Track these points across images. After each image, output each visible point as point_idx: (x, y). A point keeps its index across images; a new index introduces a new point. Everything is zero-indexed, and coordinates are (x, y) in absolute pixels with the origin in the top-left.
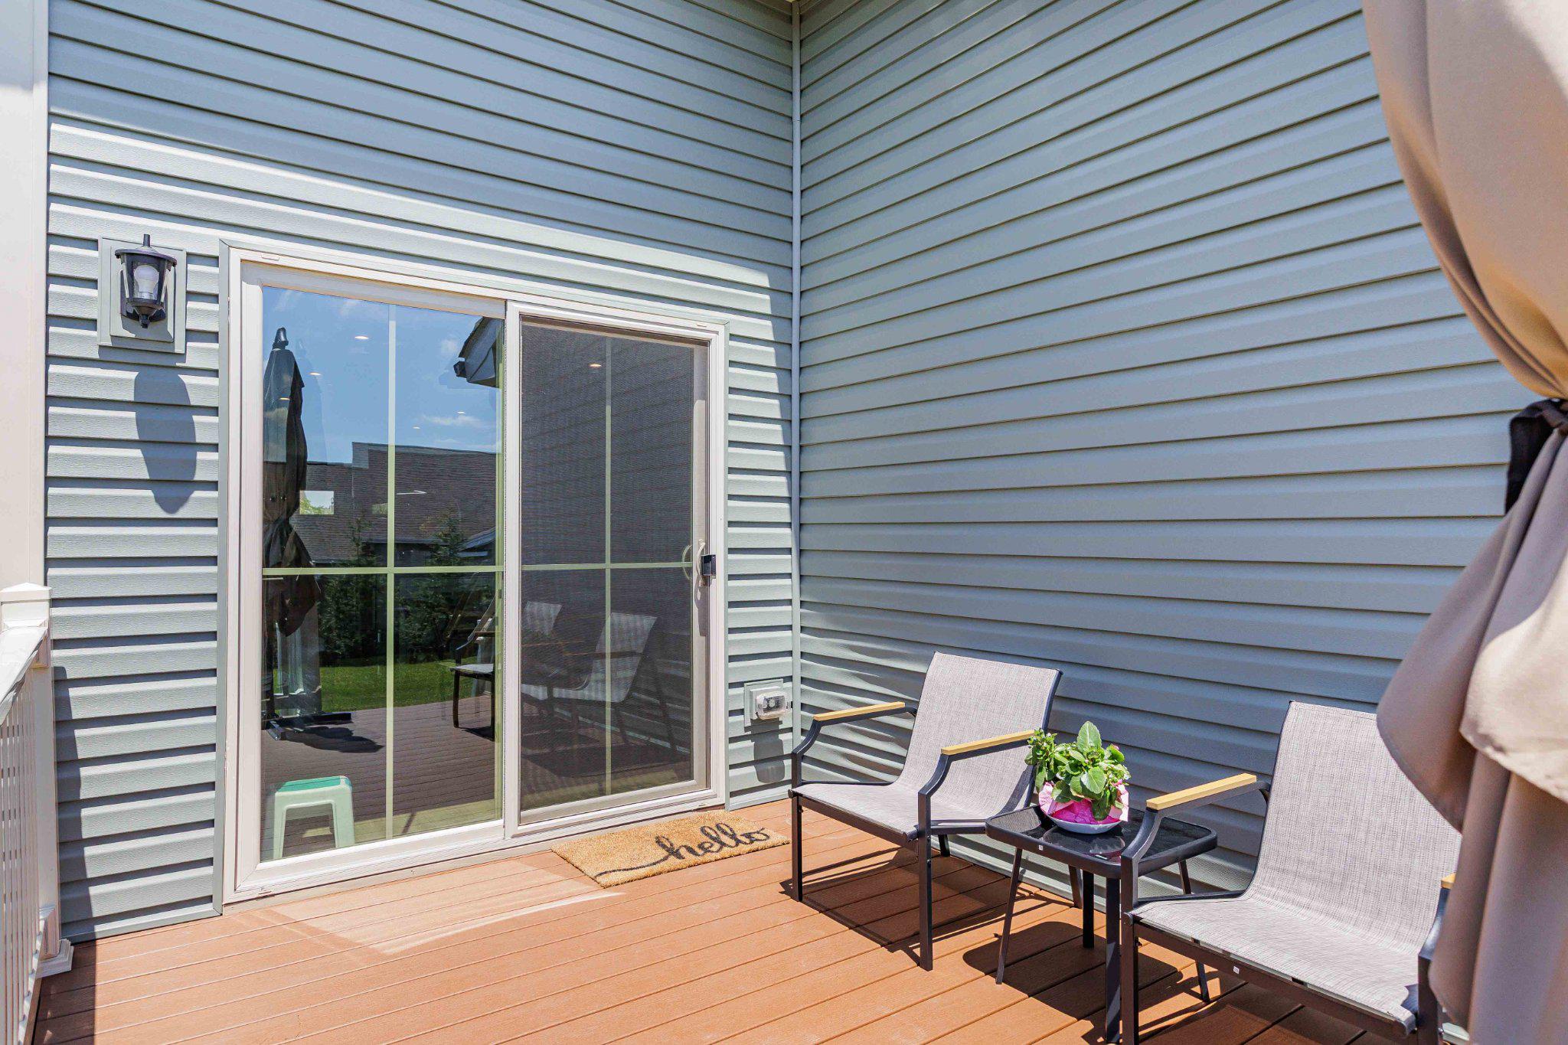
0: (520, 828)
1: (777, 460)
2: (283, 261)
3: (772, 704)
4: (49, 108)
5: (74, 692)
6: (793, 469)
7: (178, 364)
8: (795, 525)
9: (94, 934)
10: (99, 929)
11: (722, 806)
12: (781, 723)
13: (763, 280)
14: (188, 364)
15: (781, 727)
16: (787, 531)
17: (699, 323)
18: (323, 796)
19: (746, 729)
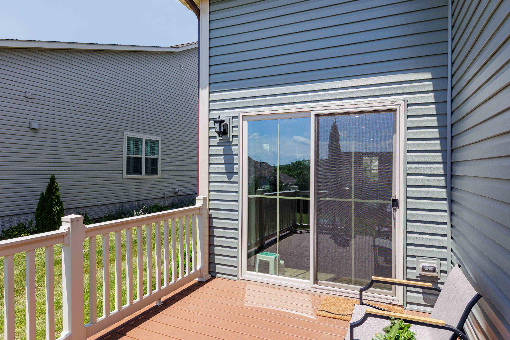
0: (314, 285)
1: (438, 157)
2: (251, 114)
3: (431, 269)
4: (209, 90)
5: (214, 220)
6: (447, 160)
7: (231, 144)
8: (449, 187)
9: (216, 276)
10: (217, 275)
11: (402, 306)
12: (439, 279)
13: (428, 76)
14: (233, 144)
15: (439, 281)
16: (444, 190)
17: (390, 103)
18: (267, 258)
19: (417, 277)
